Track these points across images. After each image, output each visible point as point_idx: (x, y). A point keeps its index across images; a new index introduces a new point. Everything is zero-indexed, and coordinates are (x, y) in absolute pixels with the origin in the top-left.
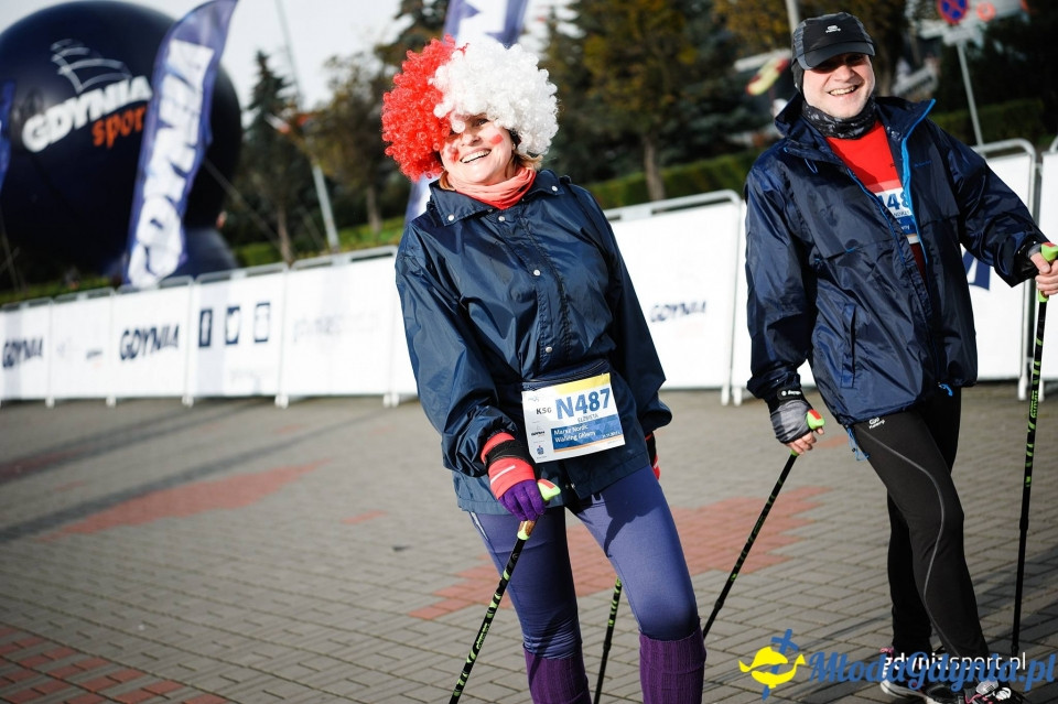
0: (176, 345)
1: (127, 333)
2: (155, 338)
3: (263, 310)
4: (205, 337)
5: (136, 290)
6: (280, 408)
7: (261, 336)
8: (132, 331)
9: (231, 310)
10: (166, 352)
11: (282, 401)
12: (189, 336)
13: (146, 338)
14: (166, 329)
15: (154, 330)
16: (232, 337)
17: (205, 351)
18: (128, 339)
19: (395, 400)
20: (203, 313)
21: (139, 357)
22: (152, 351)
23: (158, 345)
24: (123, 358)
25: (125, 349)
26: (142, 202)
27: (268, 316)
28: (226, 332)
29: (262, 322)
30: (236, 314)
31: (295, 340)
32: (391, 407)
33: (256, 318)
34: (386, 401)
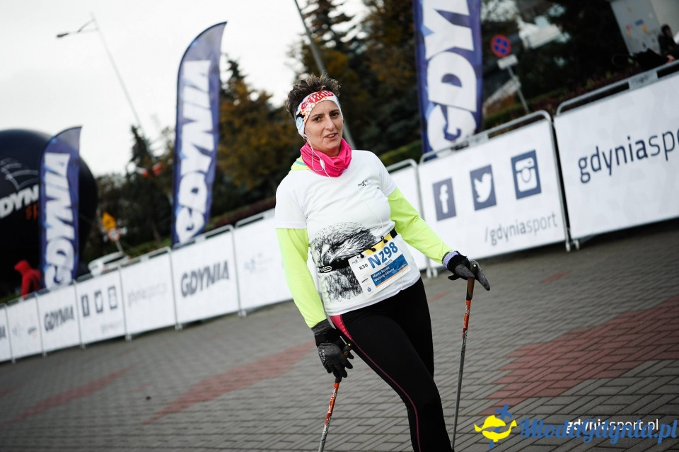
0: (72, 317)
1: (47, 316)
2: (62, 316)
3: (112, 292)
4: (86, 310)
5: (47, 292)
6: (129, 341)
7: (113, 304)
8: (49, 312)
9: (97, 294)
10: (69, 323)
11: (129, 338)
12: (78, 312)
13: (57, 317)
14: (66, 310)
15: (60, 312)
16: (99, 307)
17: (88, 319)
18: (48, 319)
19: (180, 327)
20: (83, 298)
21: (55, 329)
22: (61, 323)
23: (64, 319)
24: (47, 329)
25: (47, 324)
26: (46, 243)
27: (115, 294)
28: (96, 305)
29: (113, 298)
30: (99, 296)
31: (130, 304)
32: (179, 330)
33: (109, 296)
34: (176, 328)
